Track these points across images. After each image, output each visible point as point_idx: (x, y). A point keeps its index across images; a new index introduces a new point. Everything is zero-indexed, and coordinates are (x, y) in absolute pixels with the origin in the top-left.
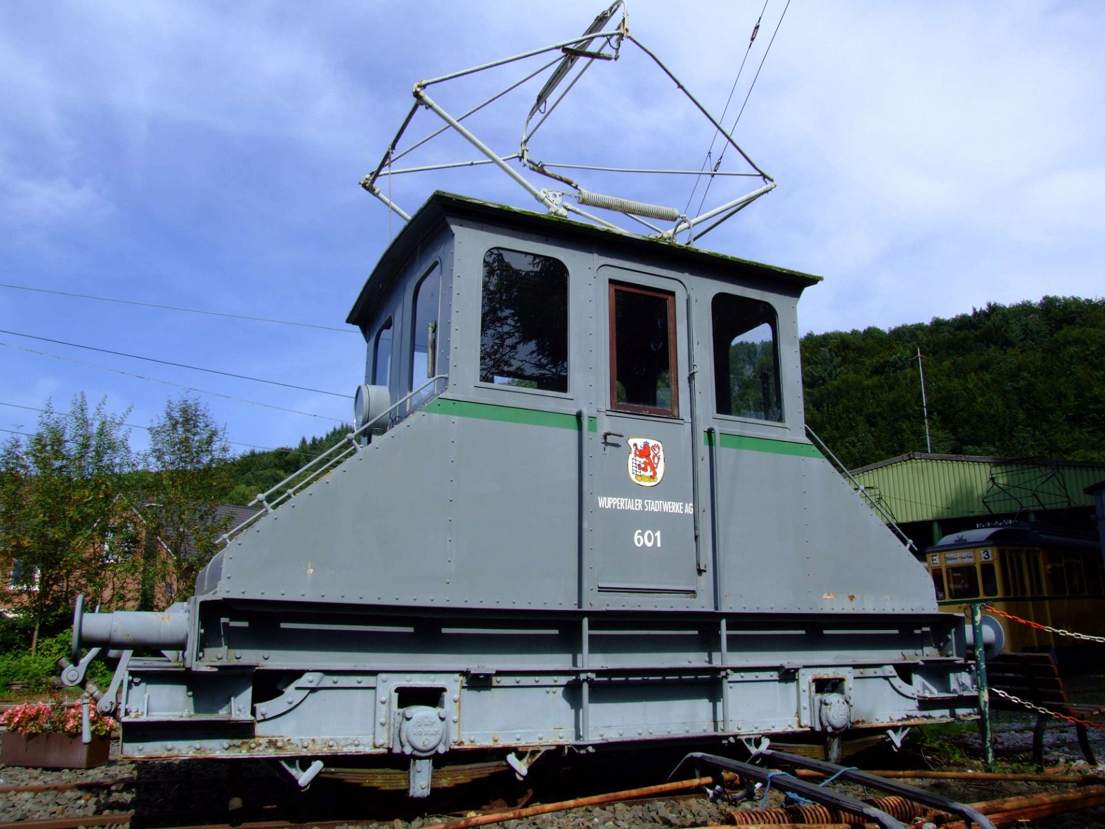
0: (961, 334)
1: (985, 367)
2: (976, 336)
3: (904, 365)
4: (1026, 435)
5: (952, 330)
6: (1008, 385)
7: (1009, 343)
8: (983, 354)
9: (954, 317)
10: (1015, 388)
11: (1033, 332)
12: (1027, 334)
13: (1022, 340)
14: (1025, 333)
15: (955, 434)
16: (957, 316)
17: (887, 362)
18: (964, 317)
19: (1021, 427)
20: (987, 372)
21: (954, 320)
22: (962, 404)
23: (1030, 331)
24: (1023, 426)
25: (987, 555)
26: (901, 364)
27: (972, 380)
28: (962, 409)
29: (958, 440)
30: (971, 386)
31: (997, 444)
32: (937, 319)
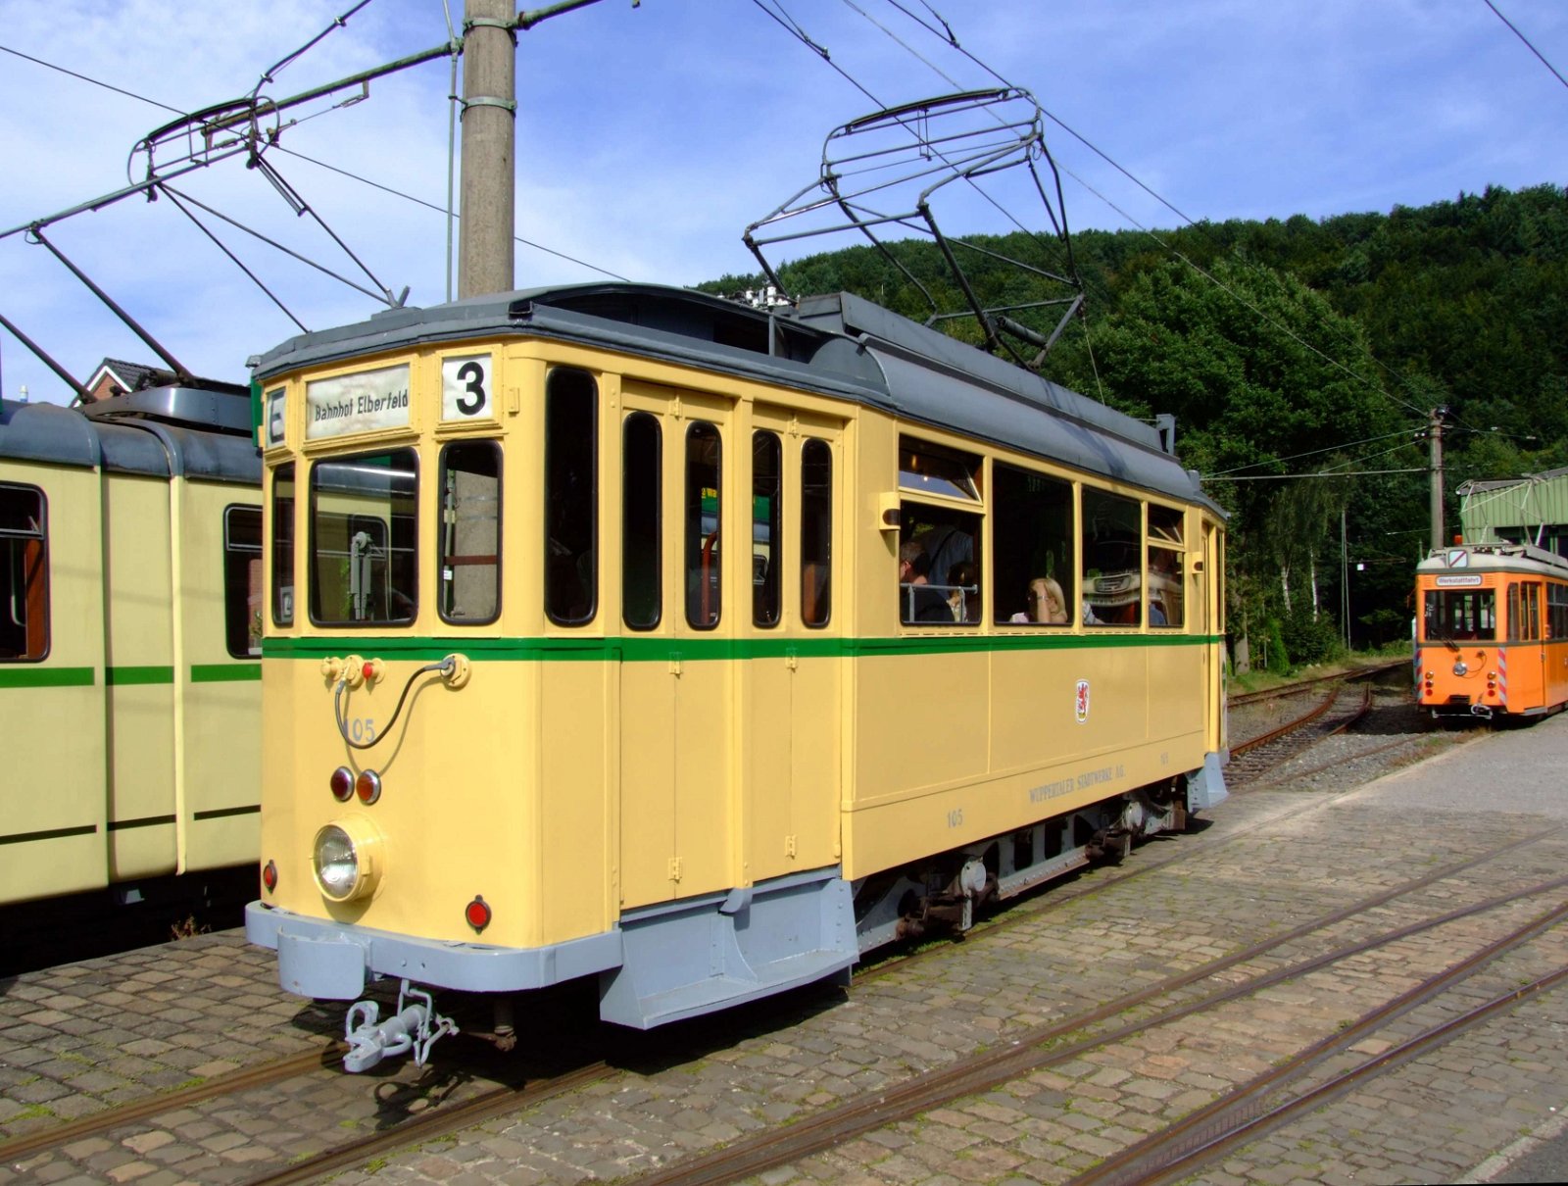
0: (1444, 232)
1: (1486, 284)
2: (1466, 236)
3: (1359, 275)
4: (1558, 387)
5: (1425, 224)
6: (1527, 314)
7: (1518, 250)
8: (1480, 265)
9: (1429, 205)
10: (1536, 317)
11: (1553, 234)
12: (1545, 236)
13: (1538, 245)
14: (1542, 234)
15: (1450, 382)
16: (1434, 204)
17: (1332, 270)
18: (1445, 206)
19: (1550, 374)
20: (1489, 290)
21: (1431, 210)
22: (1457, 337)
23: (1549, 231)
24: (1555, 373)
25: (475, 387)
26: (1355, 273)
27: (1472, 304)
28: (1460, 344)
29: (1455, 391)
30: (1469, 311)
31: (1516, 398)
32: (1402, 207)
